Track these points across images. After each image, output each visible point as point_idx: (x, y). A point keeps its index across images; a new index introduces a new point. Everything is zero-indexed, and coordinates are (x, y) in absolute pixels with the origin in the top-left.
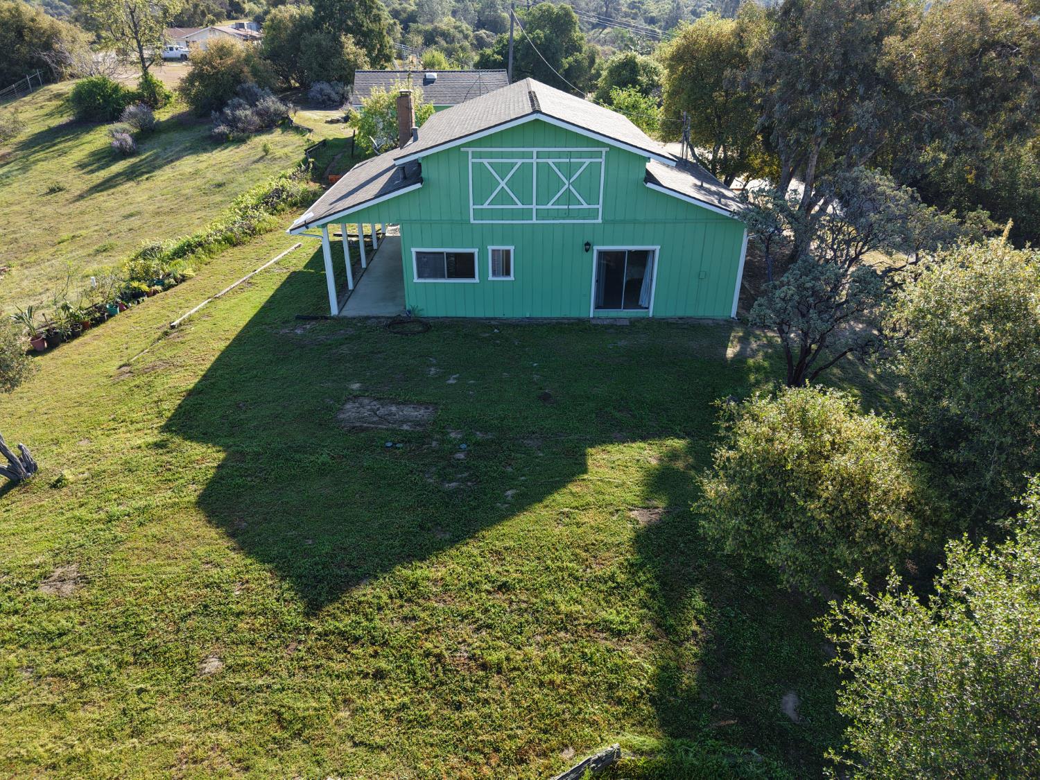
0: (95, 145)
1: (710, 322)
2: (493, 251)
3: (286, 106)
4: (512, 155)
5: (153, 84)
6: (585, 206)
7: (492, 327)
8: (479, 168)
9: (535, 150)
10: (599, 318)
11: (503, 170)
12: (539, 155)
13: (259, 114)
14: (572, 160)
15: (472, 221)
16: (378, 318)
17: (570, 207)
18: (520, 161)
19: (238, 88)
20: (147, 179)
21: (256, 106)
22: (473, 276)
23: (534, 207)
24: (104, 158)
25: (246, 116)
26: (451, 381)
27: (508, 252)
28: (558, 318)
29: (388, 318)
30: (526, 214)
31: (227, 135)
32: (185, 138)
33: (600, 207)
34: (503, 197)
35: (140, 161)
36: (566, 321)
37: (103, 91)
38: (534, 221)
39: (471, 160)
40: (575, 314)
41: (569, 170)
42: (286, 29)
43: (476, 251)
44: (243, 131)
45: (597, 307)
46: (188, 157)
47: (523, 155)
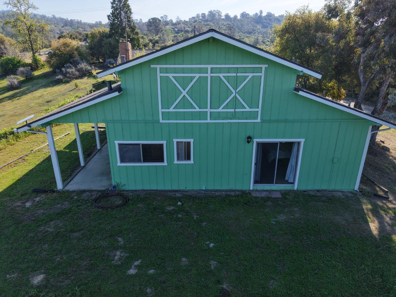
0: (3, 85)
1: (340, 194)
2: (177, 142)
3: (91, 67)
4: (192, 71)
5: (37, 60)
6: (248, 109)
7: (177, 199)
8: (165, 81)
9: (209, 67)
10: (257, 191)
11: (184, 82)
12: (212, 70)
13: (78, 71)
14: (238, 74)
15: (161, 121)
16: (91, 191)
17: (237, 110)
18: (197, 76)
19: (71, 60)
20: (18, 99)
21: (77, 67)
22: (162, 160)
23: (208, 110)
24: (4, 90)
25: (72, 72)
26: (132, 271)
27: (189, 143)
28: (226, 191)
29: (99, 191)
30: (202, 115)
31: (62, 80)
32: (44, 81)
33: (259, 110)
34: (184, 103)
35: (19, 92)
36: (233, 194)
37: (13, 62)
38: (209, 121)
39: (159, 75)
40: (239, 187)
41: (236, 82)
42: (97, 37)
43: (164, 142)
44: (70, 78)
45: (256, 182)
46: (41, 89)
47: (200, 71)
